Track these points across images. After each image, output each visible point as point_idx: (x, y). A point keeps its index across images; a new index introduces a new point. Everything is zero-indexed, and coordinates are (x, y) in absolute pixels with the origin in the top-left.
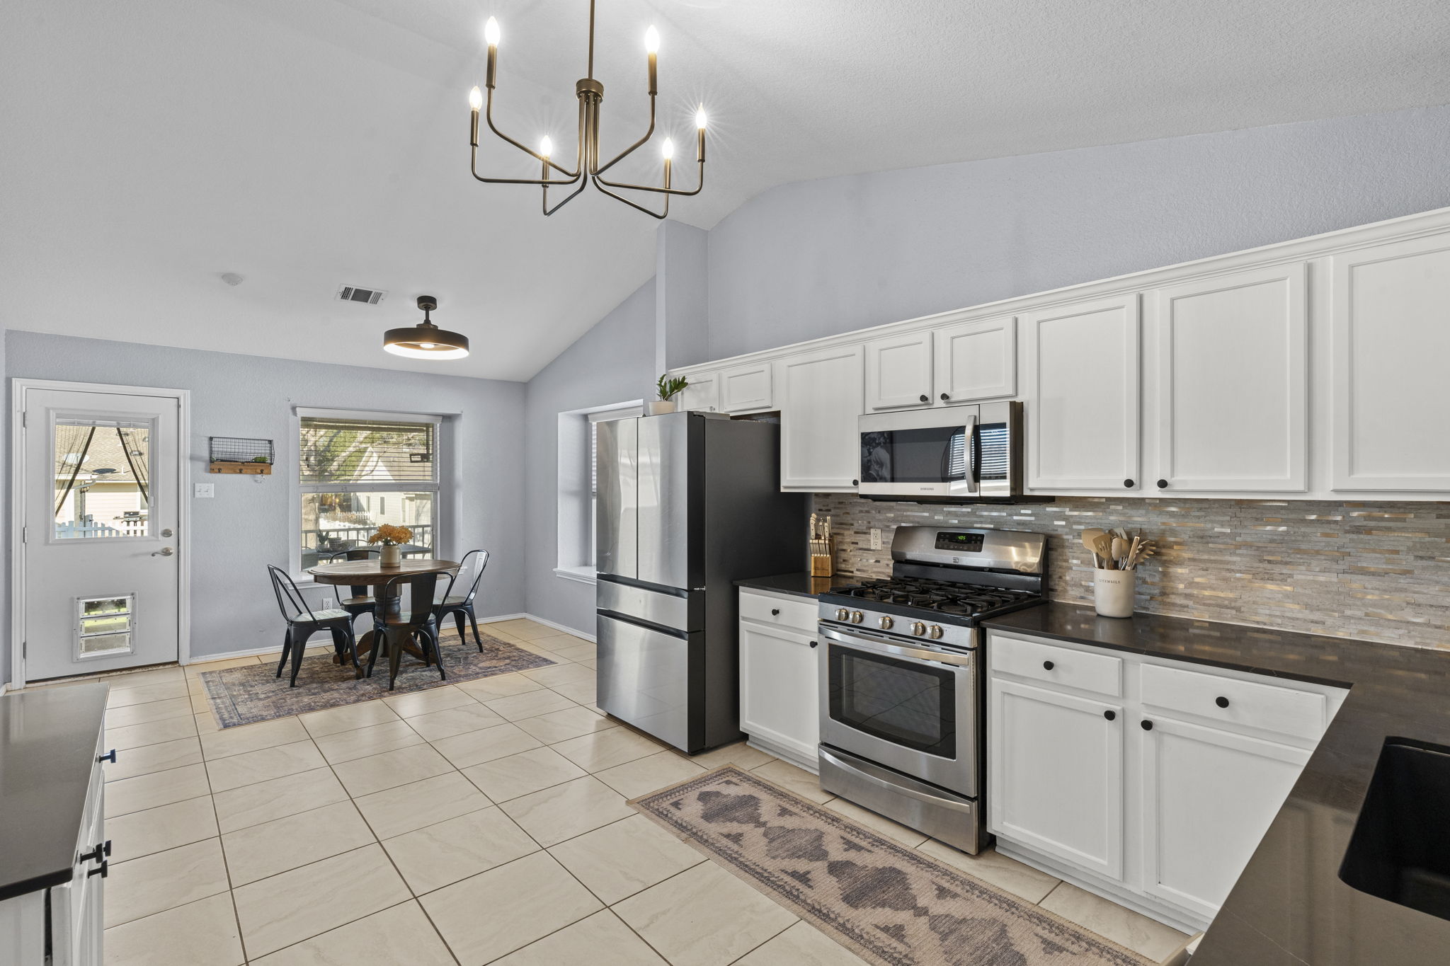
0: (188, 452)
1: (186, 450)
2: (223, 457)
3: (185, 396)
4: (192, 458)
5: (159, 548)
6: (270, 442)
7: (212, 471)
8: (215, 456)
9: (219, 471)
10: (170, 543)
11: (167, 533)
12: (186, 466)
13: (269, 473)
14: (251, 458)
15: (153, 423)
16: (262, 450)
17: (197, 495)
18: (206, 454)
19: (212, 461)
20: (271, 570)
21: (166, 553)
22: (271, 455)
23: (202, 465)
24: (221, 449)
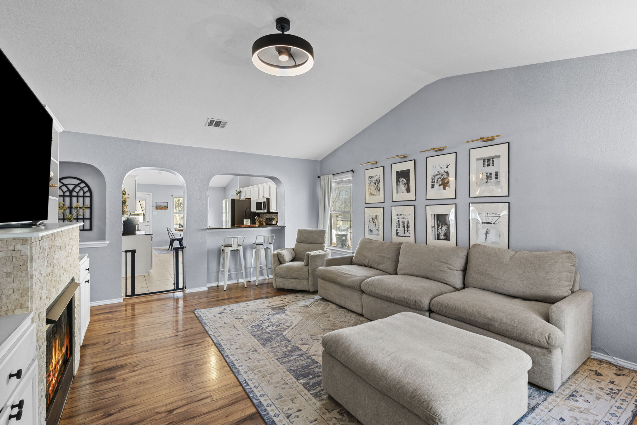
0: (152, 205)
1: (151, 205)
2: (158, 206)
3: (151, 194)
4: (153, 206)
5: (146, 225)
6: (167, 203)
7: (156, 209)
8: (157, 206)
9: (158, 209)
10: (148, 224)
11: (148, 222)
12: (151, 208)
13: (167, 209)
14: (164, 206)
15: (145, 200)
16: (166, 205)
17: (153, 214)
18: (155, 206)
19: (156, 207)
20: (167, 228)
21: (148, 226)
22: (168, 206)
23: (154, 208)
24: (158, 204)
